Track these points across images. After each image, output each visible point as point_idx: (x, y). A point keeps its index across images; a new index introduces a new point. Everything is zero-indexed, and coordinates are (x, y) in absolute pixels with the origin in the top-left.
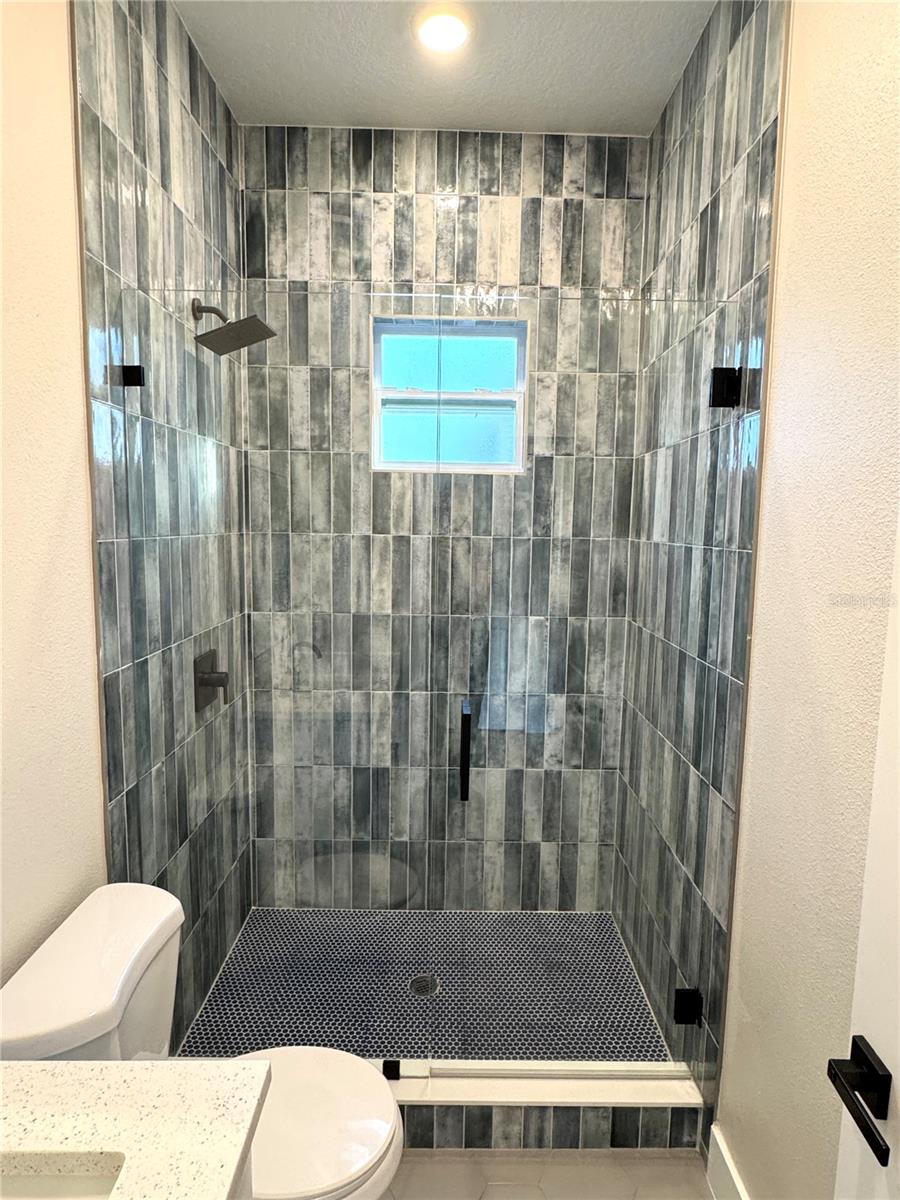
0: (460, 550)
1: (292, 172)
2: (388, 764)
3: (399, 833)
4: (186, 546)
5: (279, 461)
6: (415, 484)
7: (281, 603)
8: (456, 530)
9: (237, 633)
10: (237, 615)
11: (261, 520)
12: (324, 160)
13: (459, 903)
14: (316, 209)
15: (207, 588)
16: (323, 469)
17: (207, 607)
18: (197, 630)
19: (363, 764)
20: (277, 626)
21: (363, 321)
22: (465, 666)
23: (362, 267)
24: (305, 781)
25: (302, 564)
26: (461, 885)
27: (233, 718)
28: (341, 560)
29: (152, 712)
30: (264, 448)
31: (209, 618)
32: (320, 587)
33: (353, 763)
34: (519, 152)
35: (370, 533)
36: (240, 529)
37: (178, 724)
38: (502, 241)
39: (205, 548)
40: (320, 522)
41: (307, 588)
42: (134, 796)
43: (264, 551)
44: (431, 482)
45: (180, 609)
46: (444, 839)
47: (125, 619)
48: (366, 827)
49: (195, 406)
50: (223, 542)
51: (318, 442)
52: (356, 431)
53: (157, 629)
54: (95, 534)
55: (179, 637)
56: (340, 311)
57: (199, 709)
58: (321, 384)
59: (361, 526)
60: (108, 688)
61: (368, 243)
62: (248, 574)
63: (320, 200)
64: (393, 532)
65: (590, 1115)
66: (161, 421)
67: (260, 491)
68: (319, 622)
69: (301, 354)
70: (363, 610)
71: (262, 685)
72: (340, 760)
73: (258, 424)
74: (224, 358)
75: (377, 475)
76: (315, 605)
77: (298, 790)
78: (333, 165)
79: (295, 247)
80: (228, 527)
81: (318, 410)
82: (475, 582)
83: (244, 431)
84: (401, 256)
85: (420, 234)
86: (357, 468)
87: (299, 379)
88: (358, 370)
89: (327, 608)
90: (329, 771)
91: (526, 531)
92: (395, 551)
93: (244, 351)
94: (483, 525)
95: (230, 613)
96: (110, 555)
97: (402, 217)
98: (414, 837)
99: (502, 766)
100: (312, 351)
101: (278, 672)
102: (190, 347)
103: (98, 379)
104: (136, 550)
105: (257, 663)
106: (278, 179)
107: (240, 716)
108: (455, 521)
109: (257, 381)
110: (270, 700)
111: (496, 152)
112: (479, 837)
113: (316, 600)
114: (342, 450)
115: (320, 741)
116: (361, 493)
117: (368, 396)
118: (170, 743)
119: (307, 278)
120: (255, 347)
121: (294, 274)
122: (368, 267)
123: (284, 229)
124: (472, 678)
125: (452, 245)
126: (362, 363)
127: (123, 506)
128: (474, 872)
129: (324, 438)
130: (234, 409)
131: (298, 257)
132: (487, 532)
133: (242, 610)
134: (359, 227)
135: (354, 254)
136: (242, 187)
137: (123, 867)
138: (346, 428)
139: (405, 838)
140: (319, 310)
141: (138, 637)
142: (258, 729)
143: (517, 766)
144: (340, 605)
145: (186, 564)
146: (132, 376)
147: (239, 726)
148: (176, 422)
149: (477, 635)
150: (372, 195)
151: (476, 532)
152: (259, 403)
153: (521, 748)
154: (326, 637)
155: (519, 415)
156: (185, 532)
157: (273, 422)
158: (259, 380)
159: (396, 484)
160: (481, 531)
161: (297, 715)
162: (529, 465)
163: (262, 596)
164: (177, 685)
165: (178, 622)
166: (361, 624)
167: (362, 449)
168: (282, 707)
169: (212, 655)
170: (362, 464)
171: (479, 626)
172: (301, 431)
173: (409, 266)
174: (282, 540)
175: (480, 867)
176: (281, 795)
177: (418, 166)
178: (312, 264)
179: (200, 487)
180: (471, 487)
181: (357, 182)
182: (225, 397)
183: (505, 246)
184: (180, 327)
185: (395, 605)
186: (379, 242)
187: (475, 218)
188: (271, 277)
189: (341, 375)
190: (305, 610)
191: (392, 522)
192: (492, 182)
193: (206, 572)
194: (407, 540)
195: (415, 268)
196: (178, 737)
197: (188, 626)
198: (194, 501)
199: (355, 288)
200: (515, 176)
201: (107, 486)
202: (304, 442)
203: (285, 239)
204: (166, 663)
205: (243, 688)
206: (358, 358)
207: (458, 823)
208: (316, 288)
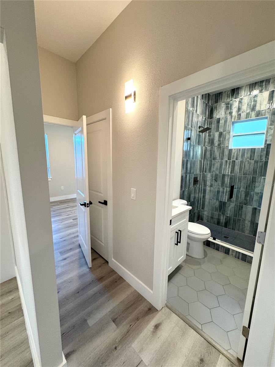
0: (247, 163)
1: (219, 100)
2: (226, 201)
3: (227, 214)
4: (194, 161)
5: (212, 148)
6: (237, 151)
7: (210, 172)
8: (246, 159)
9: (202, 176)
10: (202, 173)
11: (208, 158)
12: (225, 97)
13: (238, 230)
14: (223, 105)
15: (197, 168)
16: (219, 149)
17: (197, 171)
18: (195, 173)
19: (221, 200)
20: (209, 176)
21: (230, 123)
22: (245, 185)
23: (231, 113)
24: (211, 201)
25: (214, 165)
26: (239, 227)
27: (199, 188)
28: (221, 165)
29: (187, 182)
30: (209, 146)
31: (197, 172)
32: (217, 169)
33: (220, 200)
34: (270, 82)
35: (227, 160)
36: (204, 159)
37: (190, 185)
38: (263, 101)
39: (197, 162)
40: (218, 158)
41: (215, 169)
42: (184, 191)
43: (208, 163)
44: (241, 150)
45: (192, 170)
46: (236, 217)
47: (185, 169)
48: (221, 211)
49: (198, 141)
50: (201, 161)
51: (219, 145)
52: (226, 142)
53: (189, 171)
54: (182, 158)
55: (192, 173)
56: (226, 121)
57: (194, 184)
58: (221, 135)
59: (226, 159)
60: (182, 177)
61: (232, 109)
62: (205, 167)
63: (224, 103)
64: (232, 160)
65: (249, 257)
66: (192, 144)
67: (208, 154)
68: (216, 175)
69: (218, 130)
70: (224, 174)
71: (205, 185)
72: (217, 199)
73: (209, 143)
74: (204, 133)
75: (230, 149)
76: (216, 172)
77: (209, 203)
78: (227, 97)
79: (218, 112)
80: (202, 159)
81: (220, 139)
82: (249, 169)
83: (206, 144)
84: (239, 109)
85: (244, 104)
86: (226, 149)
87: (217, 135)
88: (228, 131)
89: (218, 173)
90: (215, 201)
91: (263, 159)
92: (232, 163)
93: (208, 131)
94: (252, 158)
95: (201, 172)
96: (184, 161)
97: (240, 102)
98: (230, 215)
99: (252, 206)
100: (220, 129)
101: (208, 183)
102: (198, 133)
103: (185, 138)
104: (187, 161)
105: (205, 181)
106: (216, 102)
107: (201, 189)
108: (246, 157)
109: (209, 136)
110: (206, 187)
111: (263, 84)
112: (245, 219)
113: (216, 171)
114: (223, 146)
115: (214, 195)
116: (226, 153)
117: (230, 136)
118: (189, 188)
119: (220, 117)
120: (210, 130)
121: (218, 117)
122: (232, 113)
123: (217, 110)
124: (246, 188)
125: (251, 105)
126: (229, 130)
127: (186, 155)
128: (243, 225)
129: (220, 144)
130: (205, 141)
131: (219, 114)
132: (253, 159)
133: (203, 172)
134: (231, 106)
135: (229, 111)
136: (210, 105)
137: (182, 197)
138: (224, 142)
139: (228, 215)
140: (222, 122)
141: (186, 172)
142: (204, 191)
143: (255, 207)
144: (220, 172)
145: (194, 163)
146: (189, 139)
147: (200, 190)
148: (195, 144)
149: (249, 180)
150: (234, 100)
151: (250, 160)
152: (209, 139)
153: (257, 203)
154: (217, 178)
155: (264, 136)
156: (194, 159)
157: (212, 142)
158: (210, 135)
159: (233, 151)
160: (252, 159)
161: (210, 190)
162: (265, 146)
163: (207, 170)
164: (191, 180)
165: (192, 171)
166: (224, 176)
167: (227, 145)
168: (208, 188)
169: (197, 178)
170: (227, 148)
171: (249, 178)
172: (216, 143)
173: (241, 111)
174: (211, 161)
175: (244, 224)
176: (206, 203)
177: (244, 92)
178: (221, 114)
179: (197, 153)
180: (250, 151)
181: (231, 98)
182: (203, 139)
183: (264, 102)
184: (197, 130)
185: (231, 173)
186: (235, 108)
187: (257, 98)
188: (214, 118)
189: (225, 133)
190: (214, 173)
191: (232, 158)
192: (262, 90)
193: (197, 165)
194: (235, 161)
195: (242, 111)
196: (190, 187)
197: (193, 172)
198: (196, 155)
199: (229, 117)
200: (268, 87)
201: (184, 153)
202: (216, 145)
203: (217, 111)
204: (189, 176)
205: (202, 184)
206: (228, 129)
207: (240, 215)
208: (222, 118)
